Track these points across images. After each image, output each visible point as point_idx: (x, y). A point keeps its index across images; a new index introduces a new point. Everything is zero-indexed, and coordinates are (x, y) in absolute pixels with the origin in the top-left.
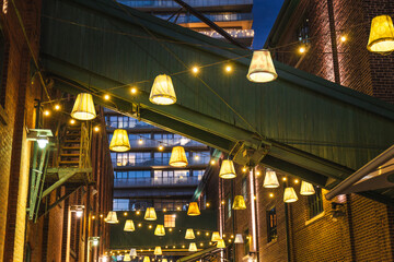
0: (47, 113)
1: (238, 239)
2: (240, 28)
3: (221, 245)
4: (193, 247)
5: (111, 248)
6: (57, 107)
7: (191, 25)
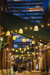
0: (2, 34)
1: (37, 54)
2: (40, 9)
3: (34, 54)
4: (29, 55)
5: (13, 55)
6: (4, 33)
7: (30, 8)
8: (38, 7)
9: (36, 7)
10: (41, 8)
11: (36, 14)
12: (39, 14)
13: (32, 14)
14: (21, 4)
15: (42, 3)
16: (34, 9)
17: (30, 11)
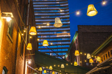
7: (57, 34)
8: (65, 32)
9: (63, 32)
10: (68, 34)
11: (63, 39)
12: (66, 39)
13: (60, 40)
14: (49, 29)
15: (69, 29)
16: (61, 35)
17: (58, 36)
